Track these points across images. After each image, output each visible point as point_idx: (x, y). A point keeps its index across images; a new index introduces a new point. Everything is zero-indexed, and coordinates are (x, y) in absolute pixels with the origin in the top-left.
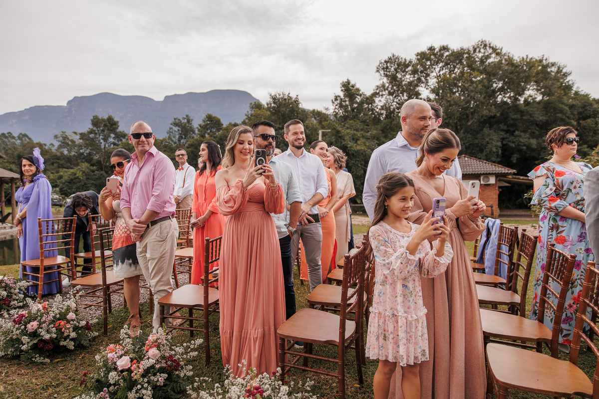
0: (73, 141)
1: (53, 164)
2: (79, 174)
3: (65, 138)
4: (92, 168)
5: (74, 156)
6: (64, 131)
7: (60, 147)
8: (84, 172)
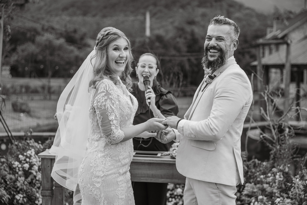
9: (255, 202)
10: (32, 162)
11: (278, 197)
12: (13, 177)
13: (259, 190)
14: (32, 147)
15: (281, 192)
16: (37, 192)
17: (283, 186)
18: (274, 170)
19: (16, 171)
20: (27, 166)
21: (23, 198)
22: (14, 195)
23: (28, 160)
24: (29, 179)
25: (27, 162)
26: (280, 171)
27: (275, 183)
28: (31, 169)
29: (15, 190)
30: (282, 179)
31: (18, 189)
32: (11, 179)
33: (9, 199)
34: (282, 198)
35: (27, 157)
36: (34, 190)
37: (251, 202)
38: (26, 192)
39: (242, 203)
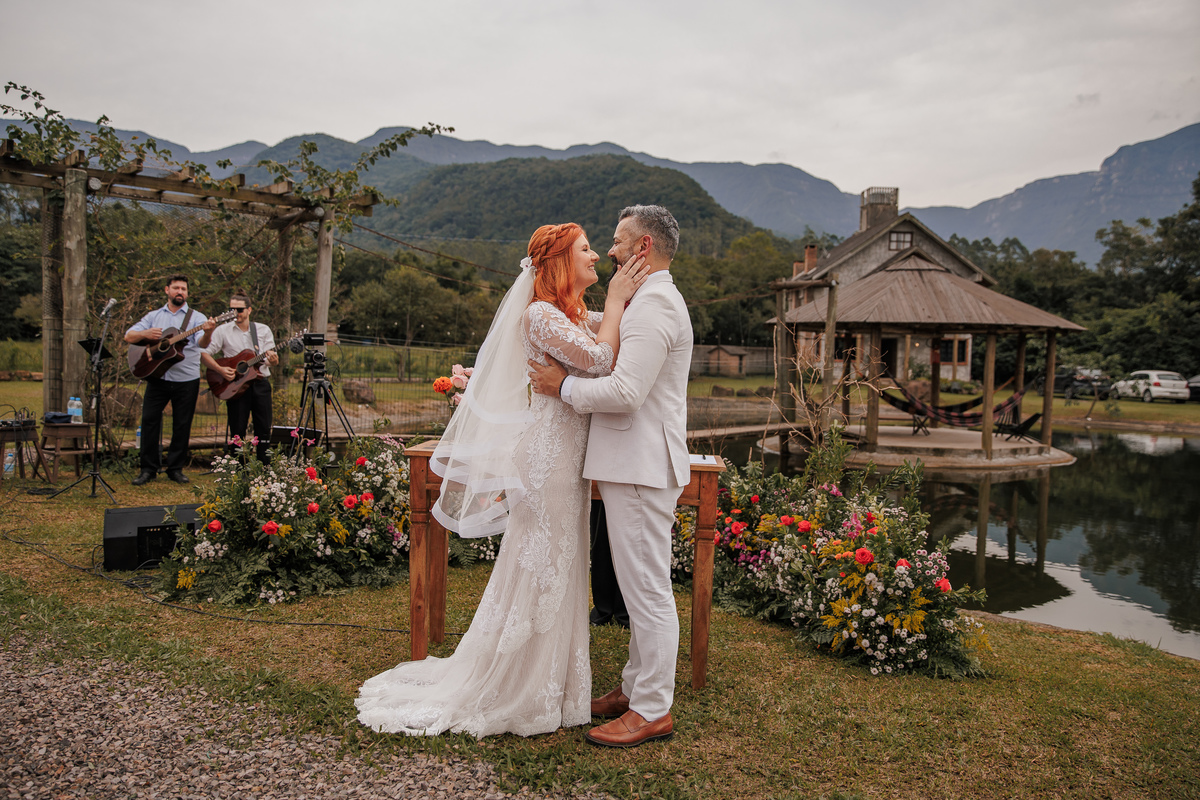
0: (1139, 242)
1: (1088, 298)
2: (1153, 322)
3: (1121, 233)
4: (1185, 305)
5: (1139, 276)
6: (1117, 220)
7: (1108, 258)
8: (1164, 316)
9: (778, 545)
10: (387, 473)
11: (819, 537)
12: (354, 498)
13: (786, 524)
14: (389, 447)
15: (823, 528)
16: (396, 526)
17: (828, 518)
18: (813, 491)
19: (358, 489)
20: (378, 479)
21: (372, 534)
22: (356, 531)
23: (380, 469)
24: (382, 502)
25: (378, 473)
26: (823, 491)
27: (814, 512)
28: (386, 487)
29: (358, 521)
30: (826, 506)
31: (363, 520)
32: (350, 502)
33: (347, 535)
34: (824, 539)
35: (378, 463)
36: (390, 520)
37: (770, 547)
38: (376, 524)
39: (756, 548)
